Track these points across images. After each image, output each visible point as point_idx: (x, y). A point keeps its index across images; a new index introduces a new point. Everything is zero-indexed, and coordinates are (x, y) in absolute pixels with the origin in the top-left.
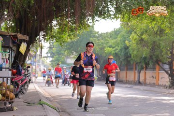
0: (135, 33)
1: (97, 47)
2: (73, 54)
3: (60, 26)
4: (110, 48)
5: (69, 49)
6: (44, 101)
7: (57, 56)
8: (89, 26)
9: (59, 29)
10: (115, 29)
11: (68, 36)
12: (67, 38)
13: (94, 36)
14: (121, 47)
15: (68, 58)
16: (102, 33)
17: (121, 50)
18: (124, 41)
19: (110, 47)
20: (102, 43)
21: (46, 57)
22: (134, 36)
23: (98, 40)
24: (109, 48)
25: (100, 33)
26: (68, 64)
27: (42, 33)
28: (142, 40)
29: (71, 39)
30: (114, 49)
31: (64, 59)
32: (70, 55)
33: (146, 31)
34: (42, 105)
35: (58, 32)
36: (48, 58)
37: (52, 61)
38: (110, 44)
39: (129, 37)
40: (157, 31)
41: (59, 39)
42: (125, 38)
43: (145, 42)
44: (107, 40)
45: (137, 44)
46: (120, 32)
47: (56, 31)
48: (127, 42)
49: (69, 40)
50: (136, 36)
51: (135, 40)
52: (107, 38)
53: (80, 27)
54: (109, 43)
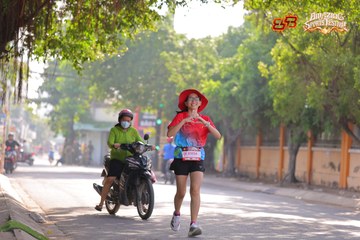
0: (286, 40)
1: (180, 78)
2: (112, 96)
3: (75, 14)
4: (215, 80)
5: (100, 80)
6: (19, 220)
7: (67, 100)
8: (156, 17)
9: (73, 22)
10: (230, 28)
11: (97, 42)
12: (95, 50)
13: (171, 47)
14: (245, 78)
15: (98, 105)
16: (193, 40)
17: (245, 87)
18: (255, 63)
19: (216, 78)
20: (194, 67)
21: (38, 102)
22: (281, 49)
23: (183, 58)
24: (212, 82)
25: (189, 38)
26: (99, 124)
27: (23, 33)
28: (304, 61)
29: (104, 51)
30: (226, 85)
31: (87, 110)
32: (105, 97)
33: (316, 38)
34: (12, 231)
35: (70, 31)
36: (43, 105)
37: (52, 114)
38: (215, 70)
39: (270, 51)
40: (347, 37)
41: (71, 52)
42: (257, 54)
43: (312, 66)
44: (207, 59)
45: (289, 71)
46: (244, 38)
47: (64, 30)
48: (261, 66)
49: (100, 55)
50: (286, 50)
51: (283, 61)
52: (206, 53)
53: (131, 19)
54: (212, 67)
